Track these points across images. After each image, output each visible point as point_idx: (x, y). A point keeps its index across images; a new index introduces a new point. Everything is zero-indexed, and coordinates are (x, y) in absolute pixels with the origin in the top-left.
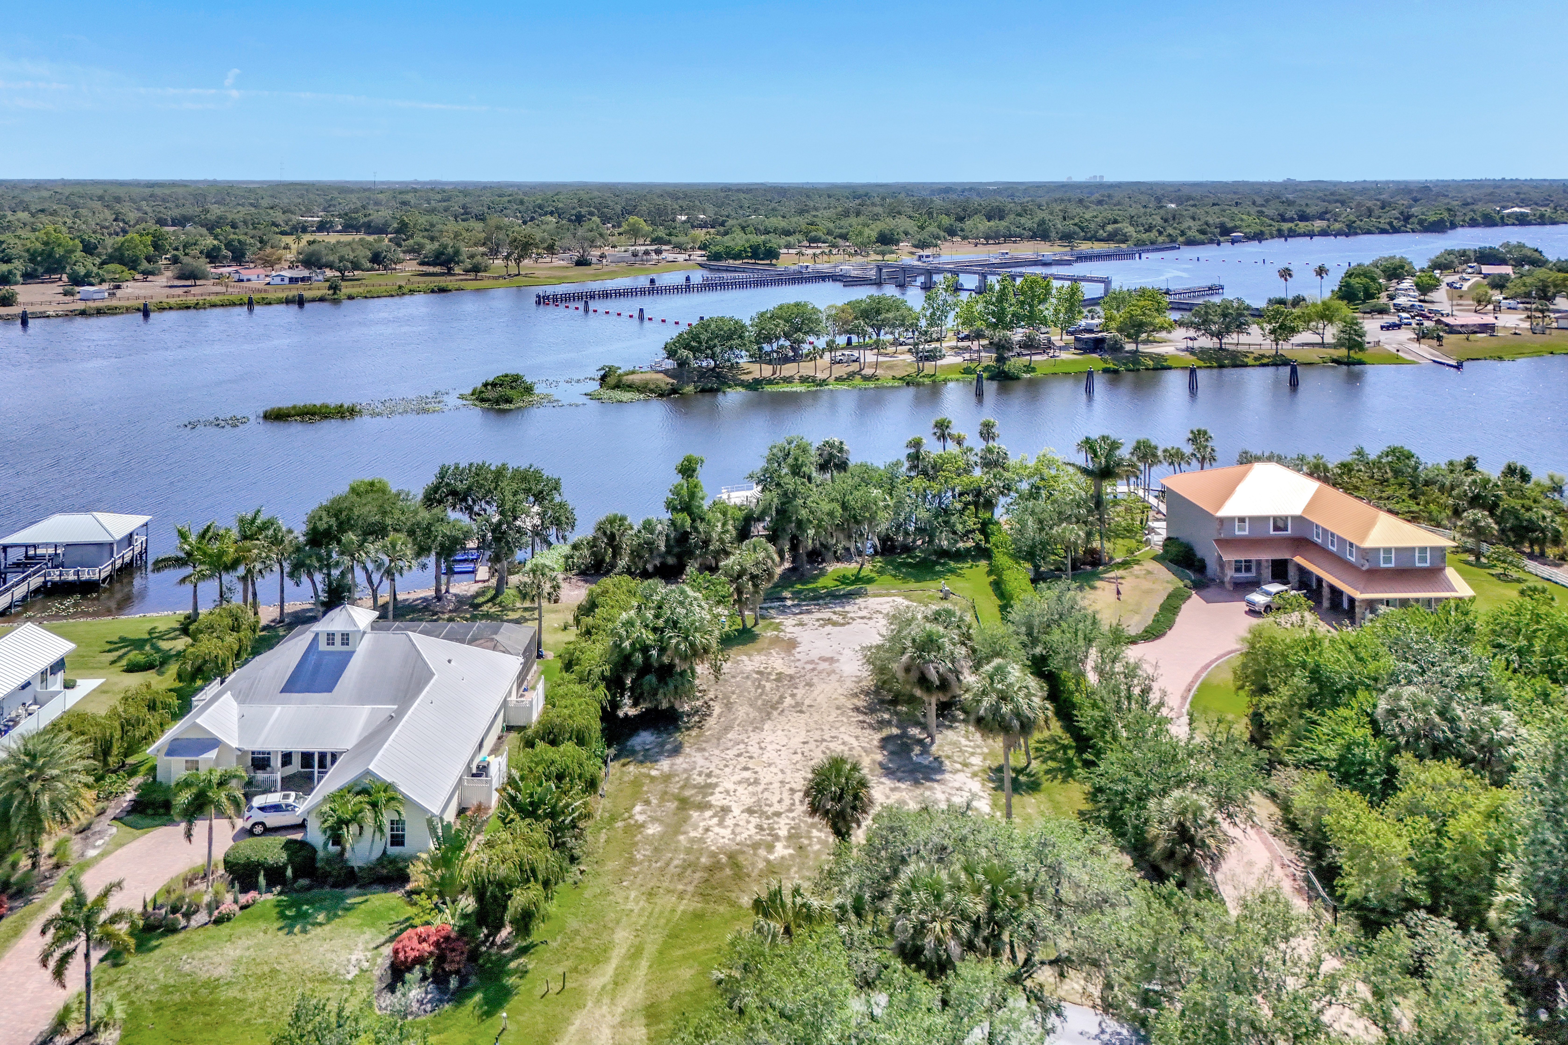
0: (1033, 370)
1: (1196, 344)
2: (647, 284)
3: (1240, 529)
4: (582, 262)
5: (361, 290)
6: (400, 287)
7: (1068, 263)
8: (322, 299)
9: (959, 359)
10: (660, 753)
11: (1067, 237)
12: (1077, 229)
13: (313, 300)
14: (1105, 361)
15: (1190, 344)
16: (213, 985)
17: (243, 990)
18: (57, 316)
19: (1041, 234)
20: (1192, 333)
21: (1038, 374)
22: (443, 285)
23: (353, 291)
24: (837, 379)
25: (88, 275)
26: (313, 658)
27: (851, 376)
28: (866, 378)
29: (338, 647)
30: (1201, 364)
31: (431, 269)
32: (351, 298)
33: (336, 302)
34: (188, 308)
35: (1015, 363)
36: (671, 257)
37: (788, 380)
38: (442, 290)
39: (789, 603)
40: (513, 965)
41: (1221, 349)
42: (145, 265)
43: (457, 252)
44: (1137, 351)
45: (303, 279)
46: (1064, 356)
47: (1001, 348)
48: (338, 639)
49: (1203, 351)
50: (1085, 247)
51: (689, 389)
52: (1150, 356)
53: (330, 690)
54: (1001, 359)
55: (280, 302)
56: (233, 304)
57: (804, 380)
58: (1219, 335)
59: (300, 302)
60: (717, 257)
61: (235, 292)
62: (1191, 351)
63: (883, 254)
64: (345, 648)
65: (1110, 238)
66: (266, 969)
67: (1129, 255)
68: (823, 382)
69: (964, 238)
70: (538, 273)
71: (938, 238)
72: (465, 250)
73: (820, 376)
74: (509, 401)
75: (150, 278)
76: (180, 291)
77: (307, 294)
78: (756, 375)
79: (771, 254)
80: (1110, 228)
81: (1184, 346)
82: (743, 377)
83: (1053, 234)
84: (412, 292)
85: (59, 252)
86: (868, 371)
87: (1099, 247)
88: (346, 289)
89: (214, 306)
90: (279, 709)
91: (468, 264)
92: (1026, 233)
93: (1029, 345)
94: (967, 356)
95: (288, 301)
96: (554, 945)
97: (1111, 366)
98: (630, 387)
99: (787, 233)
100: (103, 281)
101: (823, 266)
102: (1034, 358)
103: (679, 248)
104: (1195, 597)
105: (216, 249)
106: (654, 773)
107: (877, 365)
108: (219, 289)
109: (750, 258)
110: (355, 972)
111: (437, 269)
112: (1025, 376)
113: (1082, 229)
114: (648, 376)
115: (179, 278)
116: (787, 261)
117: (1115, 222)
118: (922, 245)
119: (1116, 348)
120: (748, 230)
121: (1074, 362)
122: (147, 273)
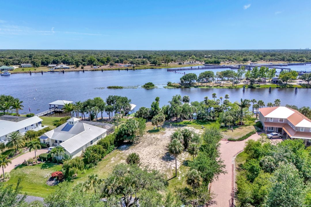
0: (260, 86)
1: (302, 83)
2: (190, 68)
3: (271, 120)
4: (180, 64)
5: (138, 68)
6: (145, 68)
7: (286, 66)
8: (131, 69)
9: (243, 84)
10: (124, 149)
11: (289, 60)
12: (292, 59)
13: (130, 69)
14: (278, 86)
15: (300, 83)
16: (26, 175)
17: (29, 176)
18: (89, 71)
19: (283, 60)
20: (301, 80)
21: (260, 87)
22: (153, 67)
23: (137, 68)
24: (214, 86)
25: (96, 64)
26: (67, 126)
27: (217, 86)
28: (221, 87)
29: (71, 124)
30: (302, 87)
31: (152, 65)
32: (136, 69)
33: (134, 70)
34: (109, 70)
35: (255, 85)
36: (198, 63)
37: (204, 86)
38: (152, 68)
39: (170, 126)
40: (72, 180)
41: (308, 84)
42: (106, 63)
43: (157, 62)
44: (286, 84)
45: (130, 66)
46: (268, 84)
47: (252, 82)
48: (71, 123)
49: (303, 84)
50: (293, 62)
51: (183, 87)
52: (289, 85)
53: (68, 131)
54: (251, 84)
55: (124, 69)
56: (117, 70)
57: (207, 86)
58: (308, 81)
59: (127, 70)
60: (207, 63)
61: (118, 68)
62: (300, 84)
63: (243, 63)
64: (72, 124)
65: (300, 61)
66: (34, 174)
67: (303, 64)
68: (211, 87)
69: (264, 60)
70: (171, 66)
71: (258, 60)
72: (158, 61)
73: (211, 85)
74: (149, 87)
75: (107, 65)
76: (110, 67)
77: (129, 68)
78: (198, 85)
79: (219, 63)
80: (300, 59)
81: (299, 83)
82: (194, 85)
83: (286, 60)
84: (147, 68)
85: (92, 60)
86: (222, 85)
87: (296, 63)
88: (136, 68)
89: (114, 70)
90: (60, 133)
91: (158, 64)
92: (279, 59)
93: (259, 81)
94: (245, 83)
95: (126, 69)
96: (81, 178)
97: (279, 87)
98: (172, 86)
99: (224, 59)
100: (98, 65)
101: (229, 65)
102: (260, 84)
103: (200, 61)
104: (257, 134)
105: (118, 60)
106: (121, 152)
107: (223, 84)
108: (116, 67)
109: (214, 63)
110: (46, 176)
111: (153, 65)
112: (257, 88)
113: (293, 59)
114: (177, 84)
115: (110, 65)
116: (222, 64)
117: (302, 57)
118: (253, 61)
119: (280, 83)
120: (216, 58)
121: (270, 85)
122: (106, 64)
